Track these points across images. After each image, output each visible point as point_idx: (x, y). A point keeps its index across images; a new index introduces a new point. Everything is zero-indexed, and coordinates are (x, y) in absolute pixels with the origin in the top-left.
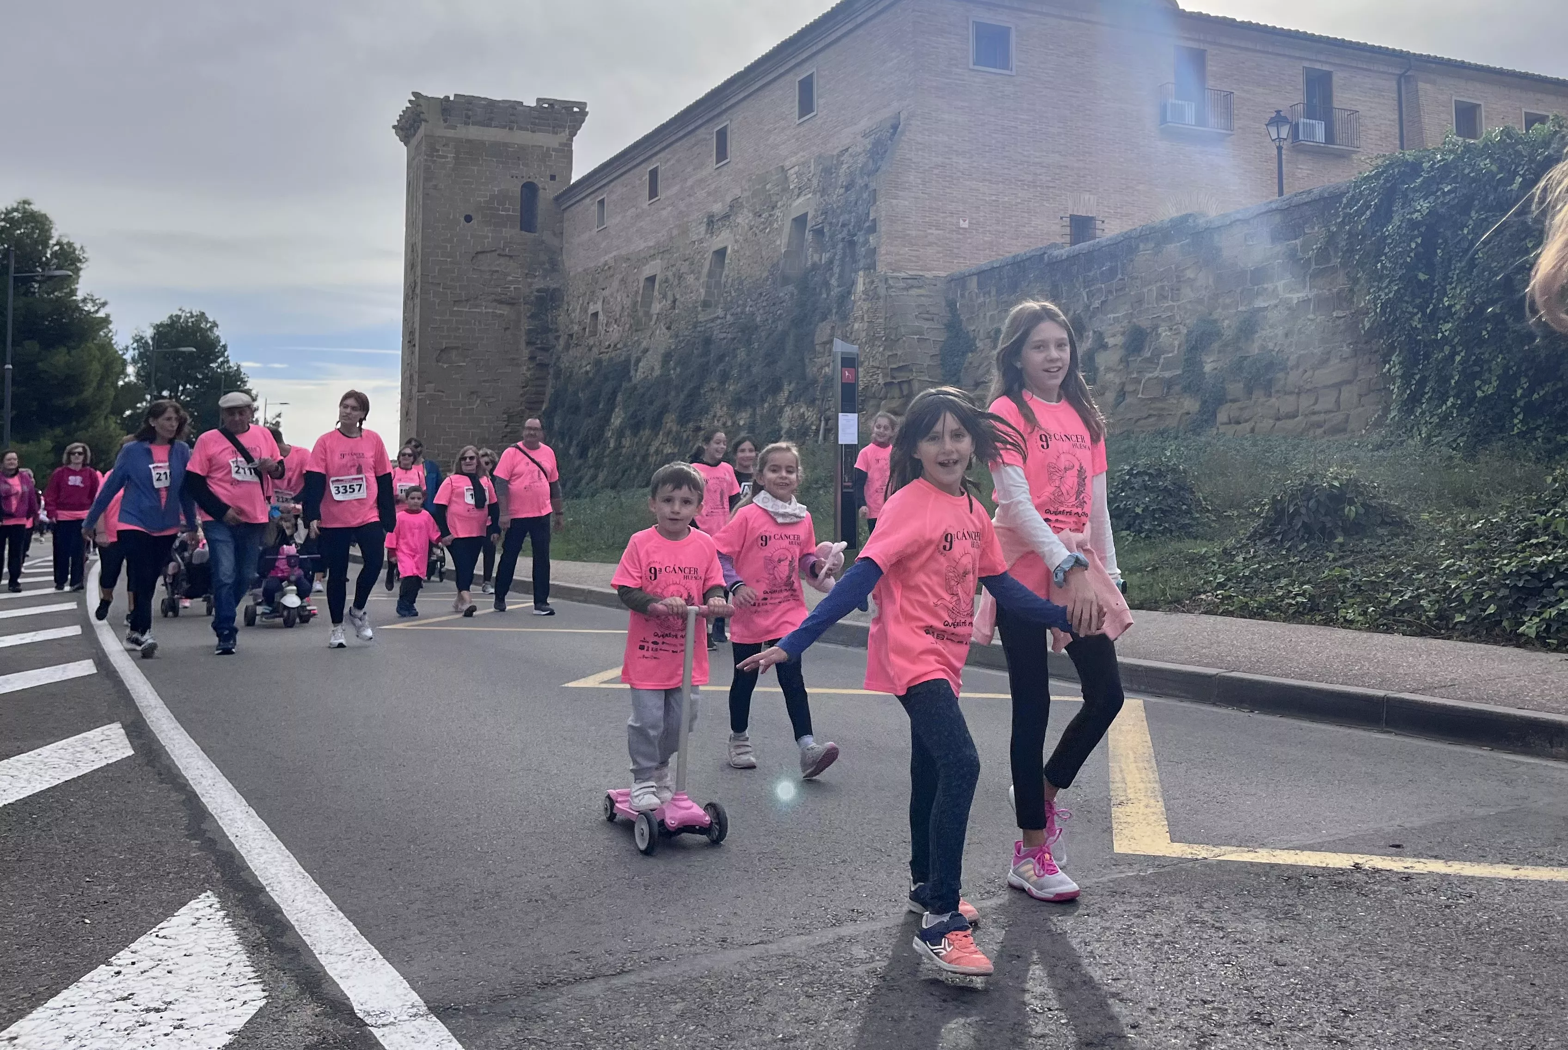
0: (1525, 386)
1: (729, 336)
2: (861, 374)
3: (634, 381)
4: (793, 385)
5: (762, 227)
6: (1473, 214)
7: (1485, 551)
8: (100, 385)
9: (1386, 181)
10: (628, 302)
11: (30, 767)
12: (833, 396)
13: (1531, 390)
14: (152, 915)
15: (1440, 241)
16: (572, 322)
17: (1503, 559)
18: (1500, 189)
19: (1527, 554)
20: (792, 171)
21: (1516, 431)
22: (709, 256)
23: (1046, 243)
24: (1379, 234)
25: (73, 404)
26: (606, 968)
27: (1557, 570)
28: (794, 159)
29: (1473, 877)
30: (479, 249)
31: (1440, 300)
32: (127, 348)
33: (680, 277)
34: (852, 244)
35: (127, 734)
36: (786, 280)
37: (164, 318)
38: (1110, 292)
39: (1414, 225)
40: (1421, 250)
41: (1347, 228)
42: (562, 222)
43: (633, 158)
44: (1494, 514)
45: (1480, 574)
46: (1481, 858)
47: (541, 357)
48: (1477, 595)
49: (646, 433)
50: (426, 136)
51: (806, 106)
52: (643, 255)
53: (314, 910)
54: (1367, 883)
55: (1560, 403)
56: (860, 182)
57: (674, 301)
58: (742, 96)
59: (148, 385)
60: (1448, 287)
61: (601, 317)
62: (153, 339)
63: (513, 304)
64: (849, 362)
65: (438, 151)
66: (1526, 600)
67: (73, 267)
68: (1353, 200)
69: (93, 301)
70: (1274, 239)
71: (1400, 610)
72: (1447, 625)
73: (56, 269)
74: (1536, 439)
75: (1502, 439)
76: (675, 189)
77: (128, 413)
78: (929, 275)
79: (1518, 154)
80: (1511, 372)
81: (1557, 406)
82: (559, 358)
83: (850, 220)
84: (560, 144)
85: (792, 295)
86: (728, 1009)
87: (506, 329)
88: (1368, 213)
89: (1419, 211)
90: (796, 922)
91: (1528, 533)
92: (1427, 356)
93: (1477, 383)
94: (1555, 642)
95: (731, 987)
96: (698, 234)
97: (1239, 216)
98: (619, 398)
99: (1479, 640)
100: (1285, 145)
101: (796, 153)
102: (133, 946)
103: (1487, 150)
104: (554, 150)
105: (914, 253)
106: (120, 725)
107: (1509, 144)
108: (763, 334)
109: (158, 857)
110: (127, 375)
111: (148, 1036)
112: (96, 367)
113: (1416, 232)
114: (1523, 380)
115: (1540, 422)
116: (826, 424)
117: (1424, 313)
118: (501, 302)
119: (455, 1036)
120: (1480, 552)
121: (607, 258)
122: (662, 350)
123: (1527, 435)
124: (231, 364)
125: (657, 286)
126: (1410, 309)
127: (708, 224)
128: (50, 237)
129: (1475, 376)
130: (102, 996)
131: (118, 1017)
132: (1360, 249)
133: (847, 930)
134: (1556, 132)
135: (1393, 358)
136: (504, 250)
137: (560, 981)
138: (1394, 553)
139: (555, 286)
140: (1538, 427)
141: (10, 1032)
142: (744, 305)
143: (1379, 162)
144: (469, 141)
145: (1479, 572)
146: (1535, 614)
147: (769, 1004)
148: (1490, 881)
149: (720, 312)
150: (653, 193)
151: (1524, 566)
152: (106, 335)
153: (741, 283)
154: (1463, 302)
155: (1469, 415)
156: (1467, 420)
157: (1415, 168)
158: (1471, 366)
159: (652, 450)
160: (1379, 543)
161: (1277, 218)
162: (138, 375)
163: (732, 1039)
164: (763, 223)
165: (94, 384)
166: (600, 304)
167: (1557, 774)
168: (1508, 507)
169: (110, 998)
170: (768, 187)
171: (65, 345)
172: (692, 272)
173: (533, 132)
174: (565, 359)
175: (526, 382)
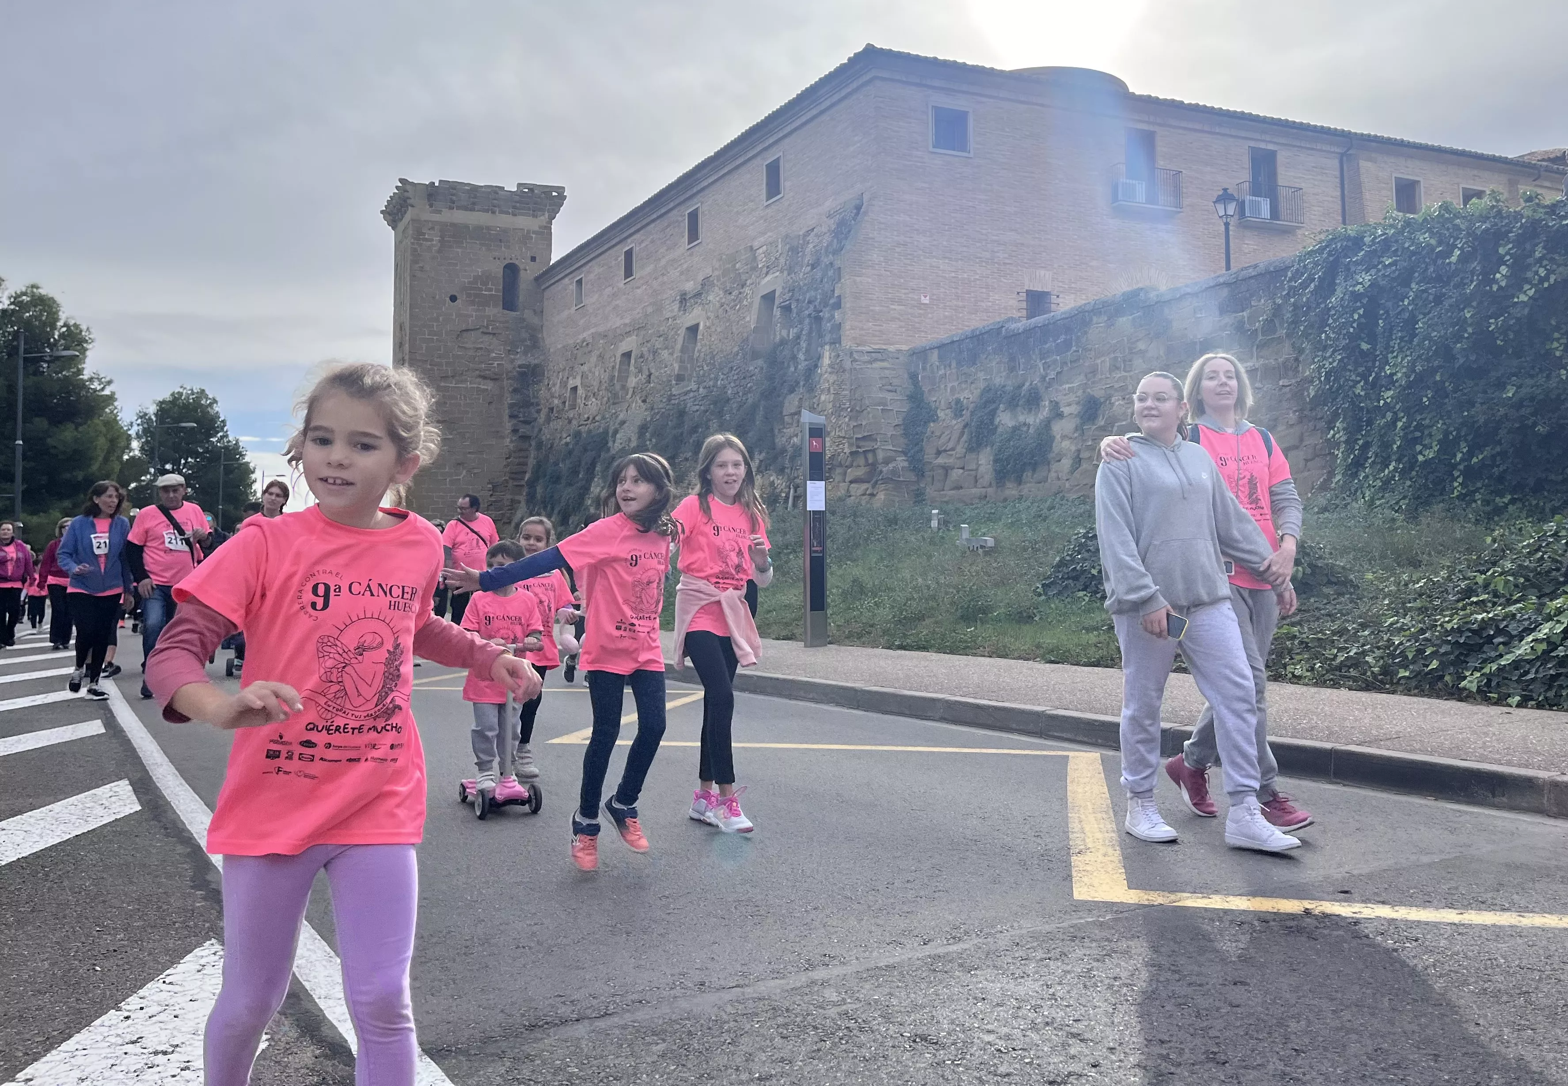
0: (1465, 450)
1: (702, 408)
2: (828, 444)
3: (613, 452)
4: (763, 454)
5: (733, 304)
6: (1413, 285)
7: (1427, 609)
8: (106, 459)
9: (1330, 254)
10: (605, 377)
11: (41, 822)
12: (801, 465)
13: (1471, 454)
14: (159, 963)
15: (1381, 312)
16: (553, 397)
17: (1445, 616)
18: (1440, 262)
19: (1468, 611)
20: (761, 251)
21: (1456, 493)
22: (682, 332)
23: (1004, 317)
24: (1323, 306)
25: (80, 477)
26: (590, 1011)
27: (1497, 627)
28: (762, 239)
29: (1419, 922)
30: (464, 327)
31: (1382, 369)
32: (131, 424)
33: (655, 353)
34: (818, 319)
35: (135, 790)
36: (755, 355)
38: (1066, 363)
39: (1356, 296)
40: (1363, 320)
41: (1292, 300)
42: (542, 301)
43: (609, 240)
44: (1437, 574)
45: (1422, 631)
46: (1427, 903)
47: (523, 430)
48: (1420, 652)
50: (412, 220)
51: (773, 188)
52: (618, 331)
53: (314, 957)
54: (1316, 927)
55: (1498, 466)
56: (826, 260)
57: (650, 375)
58: (710, 180)
59: (152, 458)
60: (1390, 356)
61: (580, 391)
62: (156, 415)
64: (817, 432)
65: (424, 234)
66: (1467, 656)
67: (79, 348)
68: (1298, 274)
69: (99, 380)
70: (1223, 311)
71: (1346, 666)
72: (1391, 679)
73: (64, 349)
74: (1475, 501)
75: (1443, 501)
76: (649, 269)
77: (133, 485)
78: (892, 348)
79: (1457, 228)
80: (1451, 437)
81: (1496, 469)
82: (540, 430)
83: (816, 298)
84: (540, 227)
85: (762, 368)
86: (707, 1050)
87: (490, 403)
88: (1312, 285)
89: (1361, 283)
90: (771, 967)
91: (1469, 592)
92: (1370, 423)
93: (1419, 448)
94: (1496, 696)
95: (710, 1028)
96: (672, 311)
97: (1189, 290)
98: (598, 468)
99: (1422, 694)
100: (1233, 222)
101: (765, 233)
102: (141, 992)
103: (1426, 224)
104: (534, 232)
105: (877, 328)
106: (127, 782)
107: (1447, 218)
108: (735, 405)
109: (165, 907)
110: (131, 450)
111: (157, 1077)
112: (102, 442)
113: (1358, 304)
114: (1463, 444)
115: (1479, 485)
116: (796, 491)
117: (1366, 382)
118: (485, 378)
119: (448, 1076)
120: (1422, 610)
121: (585, 335)
122: (638, 423)
123: (1466, 497)
124: (231, 438)
125: (633, 361)
126: (1353, 377)
127: (681, 302)
128: (58, 320)
129: (1416, 441)
130: (113, 1039)
131: (128, 1060)
132: (1305, 321)
133: (820, 974)
134: (1493, 207)
135: (1338, 424)
136: (487, 327)
137: (547, 1023)
138: (1340, 611)
139: (536, 362)
140: (1477, 490)
141: (26, 1074)
142: (716, 379)
143: (1323, 237)
144: (453, 225)
145: (1422, 629)
146: (1476, 669)
147: (746, 1044)
148: (1436, 925)
149: (693, 386)
150: (628, 272)
151: (1467, 623)
152: (112, 412)
153: (713, 357)
154: (1404, 370)
155: (1411, 479)
156: (1408, 483)
157: (1357, 242)
158: (1412, 432)
160: (1325, 601)
161: (1225, 292)
162: (142, 449)
163: (712, 1078)
164: (734, 300)
165: (101, 459)
166: (579, 378)
167: (1499, 823)
168: (1448, 567)
169: (120, 1041)
170: (737, 266)
171: (73, 422)
172: (666, 348)
173: (514, 215)
174: (546, 431)
175: (509, 453)
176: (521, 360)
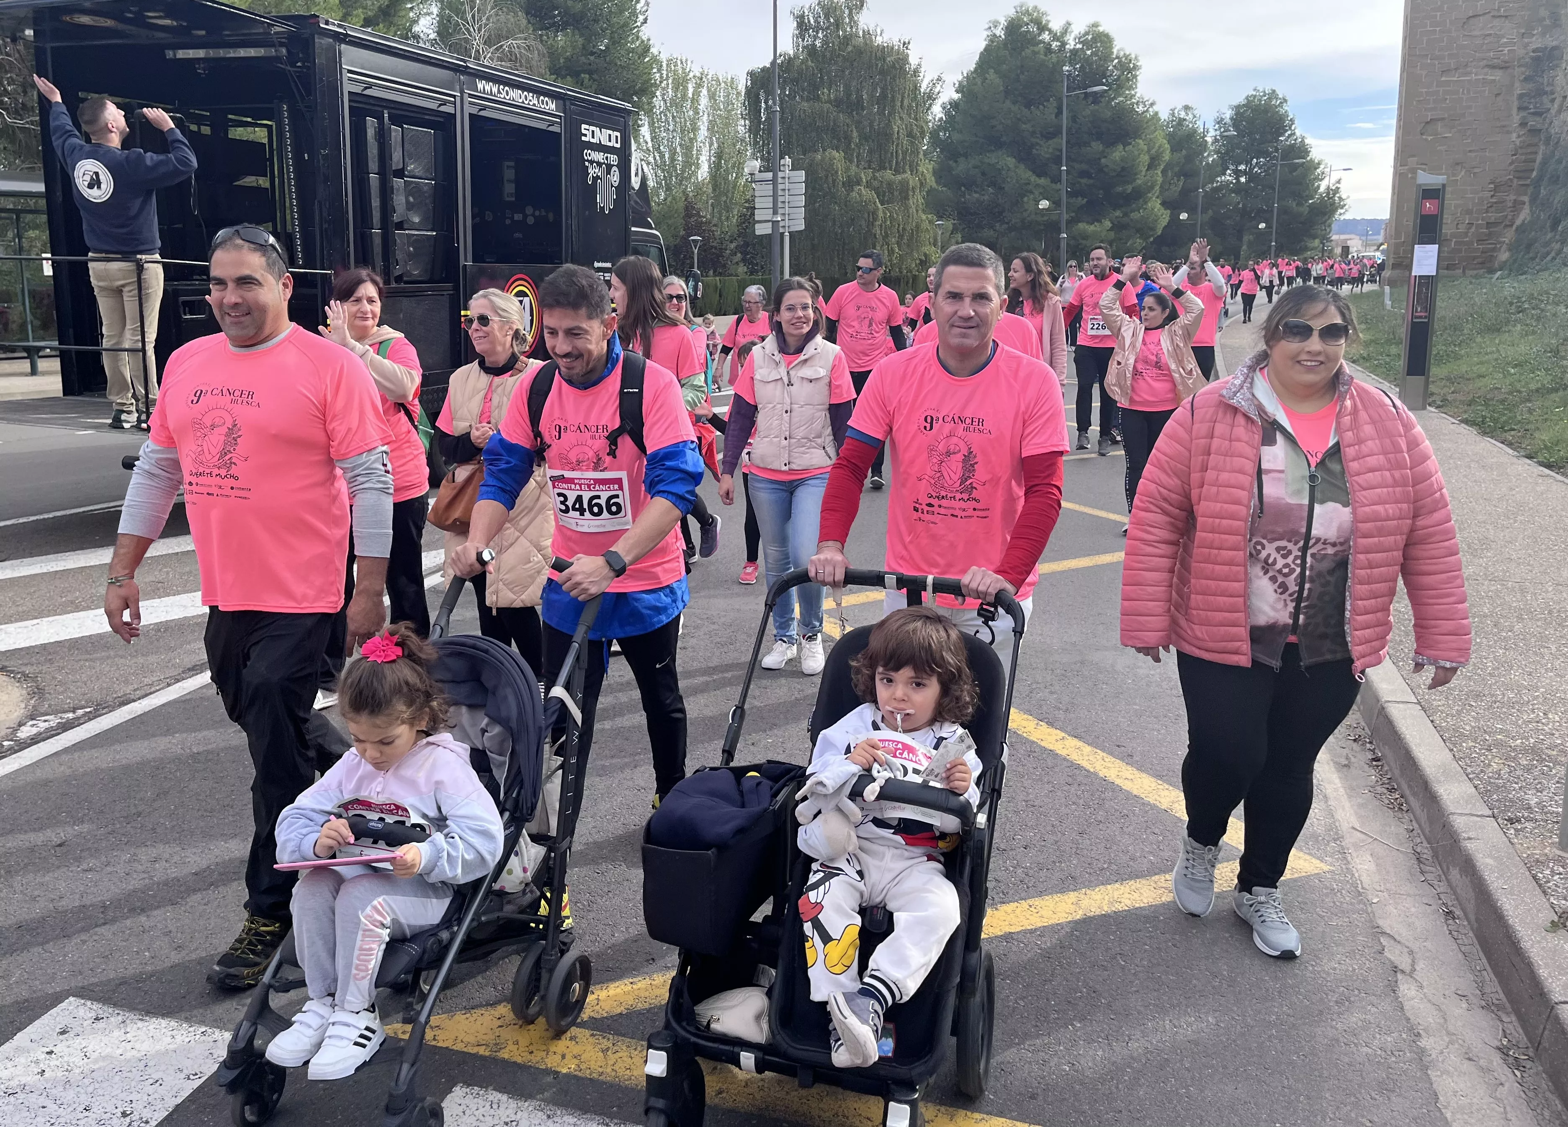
25: (1129, 190)
37: (1240, 99)
47: (1532, 122)
63: (1505, 68)
82: (1551, 122)
87: (1497, 95)
118: (1493, 67)
124: (1298, 136)
136: (1498, 10)
139: (1554, 43)
174: (1556, 123)
175: (1516, 150)
176: (1536, 43)
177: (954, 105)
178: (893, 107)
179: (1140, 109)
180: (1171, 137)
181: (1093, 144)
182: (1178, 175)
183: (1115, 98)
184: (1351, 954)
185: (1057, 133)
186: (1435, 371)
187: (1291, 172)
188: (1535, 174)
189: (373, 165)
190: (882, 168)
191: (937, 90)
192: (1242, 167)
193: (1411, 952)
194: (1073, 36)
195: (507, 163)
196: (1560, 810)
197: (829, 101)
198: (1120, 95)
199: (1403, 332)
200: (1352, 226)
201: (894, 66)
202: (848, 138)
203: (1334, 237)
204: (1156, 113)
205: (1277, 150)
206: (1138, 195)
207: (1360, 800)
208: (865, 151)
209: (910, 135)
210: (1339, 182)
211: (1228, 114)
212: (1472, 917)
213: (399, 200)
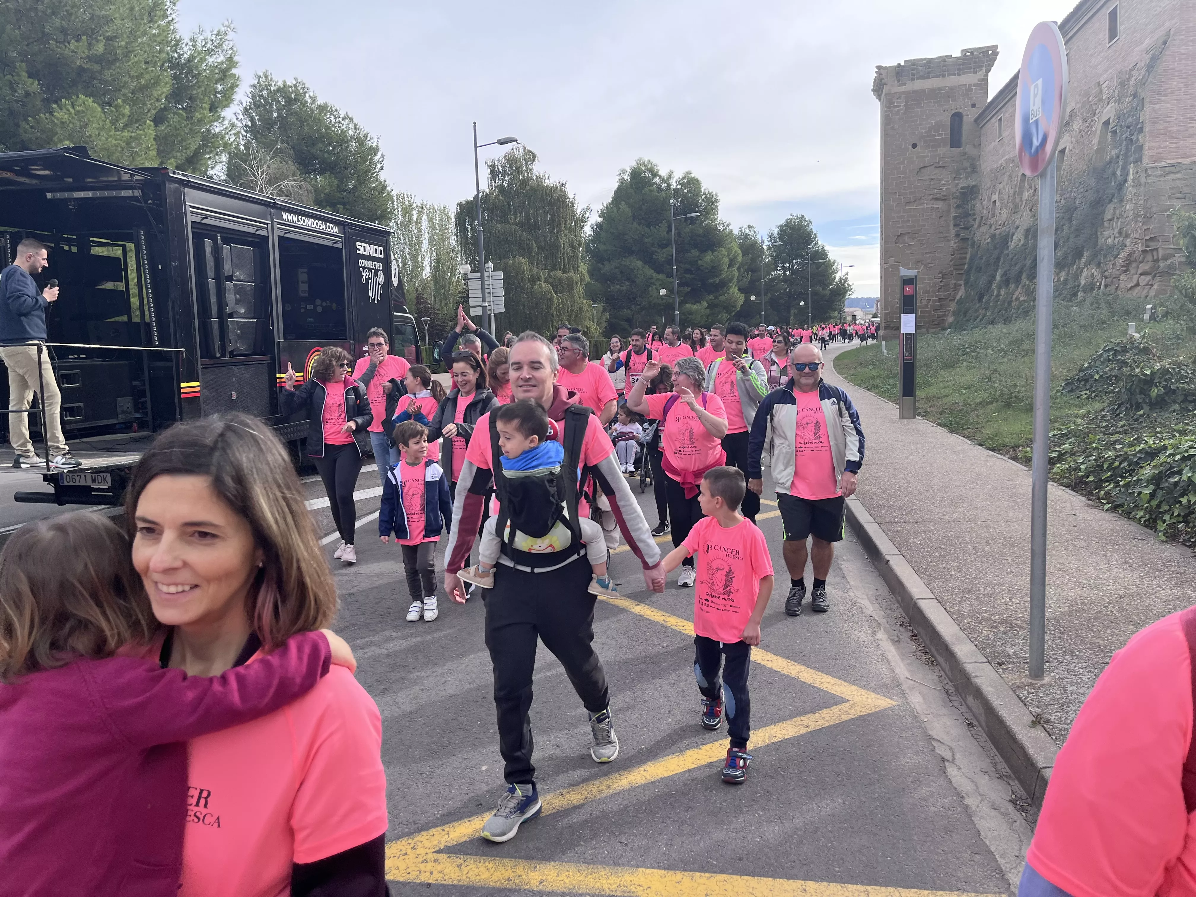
3: (1013, 248)
5: (1086, 130)
10: (1012, 191)
16: (983, 208)
20: (1104, 85)
25: (717, 282)
28: (1105, 76)
30: (922, 165)
36: (1095, 171)
37: (782, 221)
42: (979, 137)
47: (963, 234)
49: (1012, 286)
50: (888, 93)
51: (1113, 32)
57: (1036, 190)
58: (1076, 28)
61: (998, 204)
63: (944, 200)
65: (894, 103)
82: (975, 233)
84: (980, 80)
87: (942, 217)
98: (1002, 262)
101: (1107, 71)
104: (974, 85)
118: (938, 199)
121: (1002, 161)
122: (1025, 228)
125: (1026, 180)
136: (939, 163)
139: (974, 183)
142: (1072, 192)
144: (914, 92)
153: (1071, 175)
159: (1015, 296)
164: (1088, 127)
166: (997, 194)
170: (1091, 99)
173: (959, 75)
174: (978, 234)
175: (954, 252)
176: (963, 183)
177: (599, 225)
178: (560, 227)
179: (721, 228)
180: (741, 246)
181: (693, 251)
182: (747, 271)
183: (704, 221)
184: (917, 753)
185: (668, 244)
186: (919, 393)
187: (817, 268)
188: (966, 266)
189: (211, 273)
190: (554, 269)
191: (587, 216)
192: (787, 265)
193: (951, 749)
194: (675, 180)
195: (301, 270)
196: (1028, 656)
197: (515, 224)
198: (707, 219)
199: (898, 369)
200: (857, 302)
201: (558, 200)
202: (530, 249)
203: (846, 310)
204: (731, 231)
205: (807, 254)
206: (723, 285)
207: (909, 661)
208: (542, 257)
209: (572, 246)
210: (847, 274)
211: (776, 231)
212: (984, 724)
213: (231, 297)
